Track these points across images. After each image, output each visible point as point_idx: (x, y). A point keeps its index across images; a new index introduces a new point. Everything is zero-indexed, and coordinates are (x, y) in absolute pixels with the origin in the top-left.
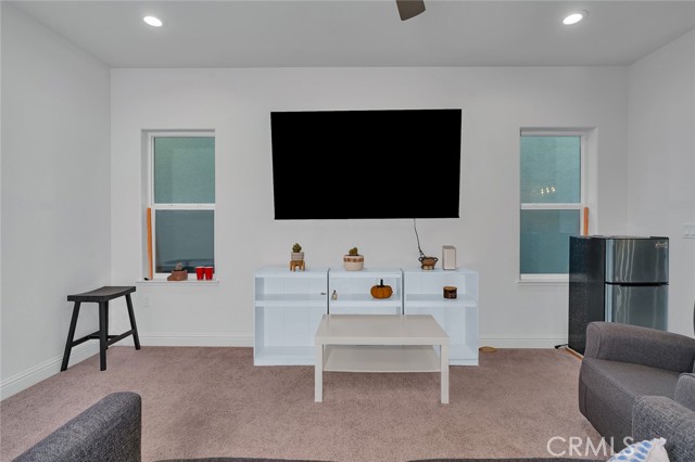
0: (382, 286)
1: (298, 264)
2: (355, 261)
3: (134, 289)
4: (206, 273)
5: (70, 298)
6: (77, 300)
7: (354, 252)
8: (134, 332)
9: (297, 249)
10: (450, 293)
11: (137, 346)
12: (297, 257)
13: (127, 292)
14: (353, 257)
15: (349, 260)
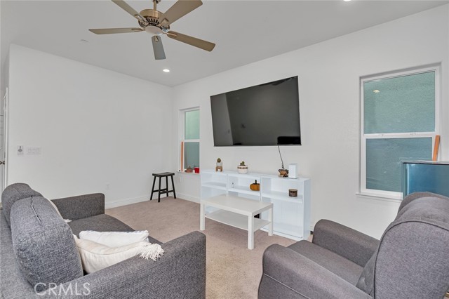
0: (256, 183)
1: (219, 169)
2: (243, 168)
3: (174, 174)
4: (197, 171)
5: (153, 175)
6: (155, 175)
7: (243, 164)
8: (174, 191)
9: (219, 161)
10: (293, 193)
11: (175, 197)
12: (219, 164)
13: (172, 175)
14: (242, 167)
15: (241, 168)
